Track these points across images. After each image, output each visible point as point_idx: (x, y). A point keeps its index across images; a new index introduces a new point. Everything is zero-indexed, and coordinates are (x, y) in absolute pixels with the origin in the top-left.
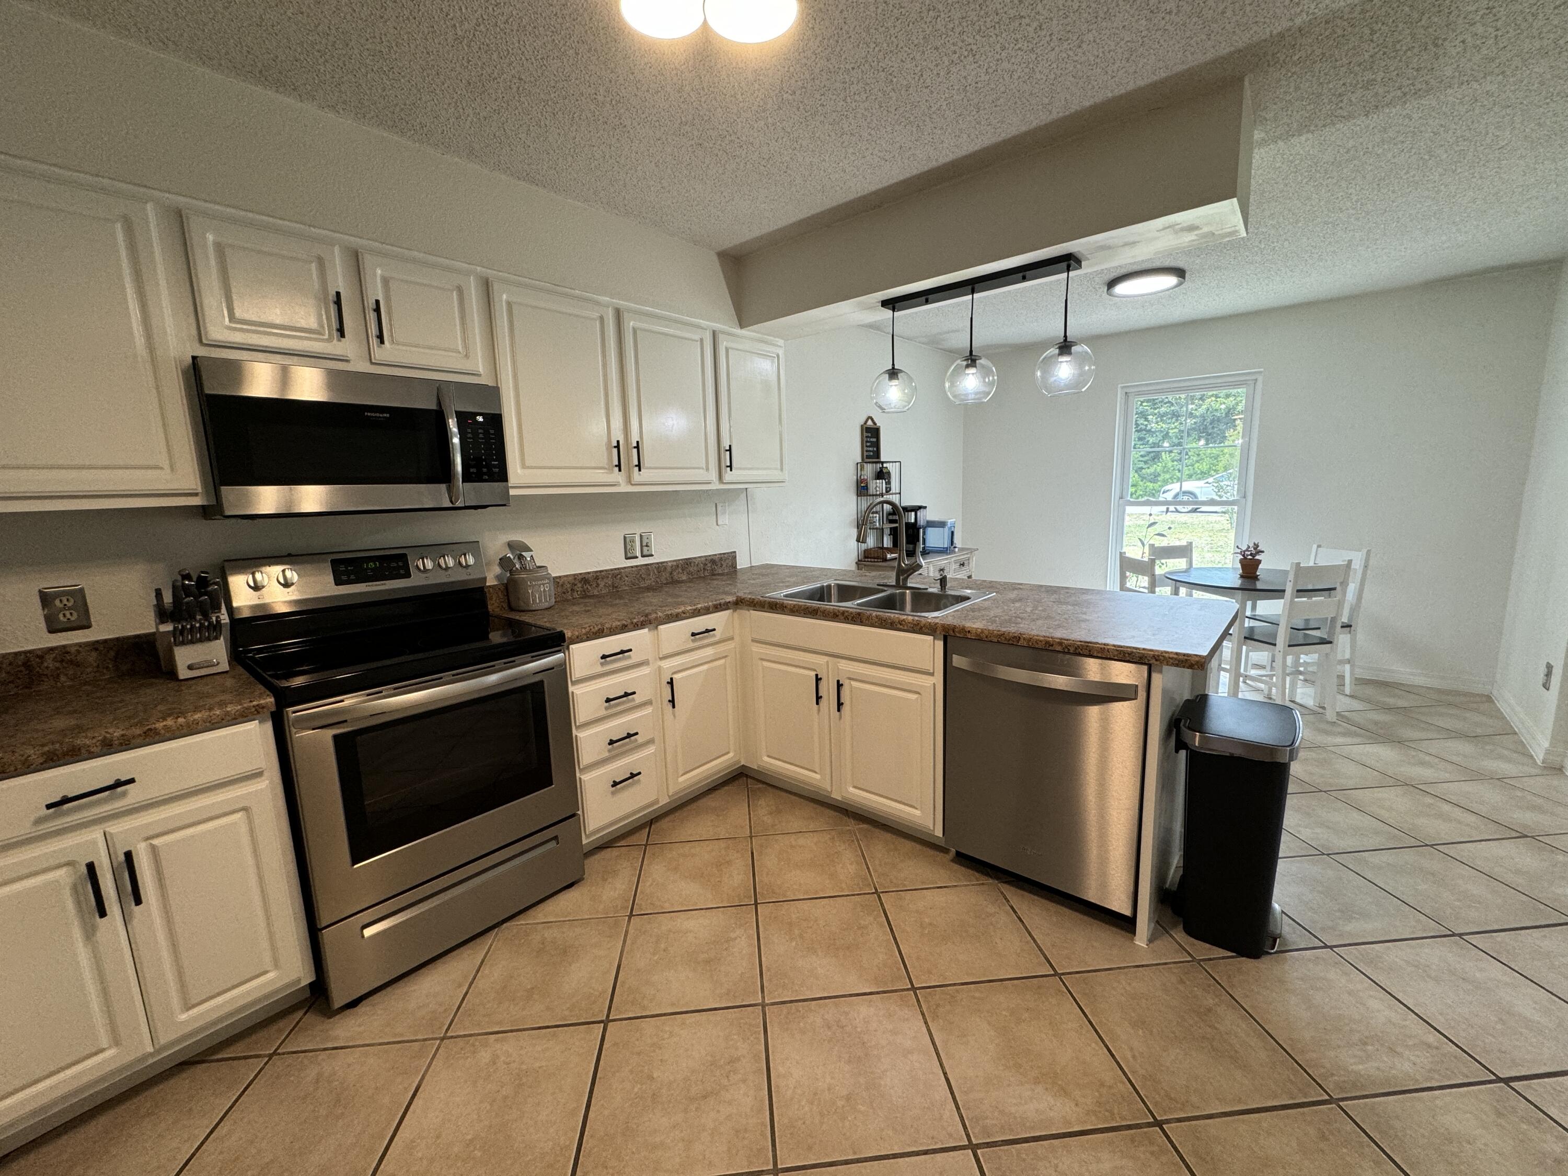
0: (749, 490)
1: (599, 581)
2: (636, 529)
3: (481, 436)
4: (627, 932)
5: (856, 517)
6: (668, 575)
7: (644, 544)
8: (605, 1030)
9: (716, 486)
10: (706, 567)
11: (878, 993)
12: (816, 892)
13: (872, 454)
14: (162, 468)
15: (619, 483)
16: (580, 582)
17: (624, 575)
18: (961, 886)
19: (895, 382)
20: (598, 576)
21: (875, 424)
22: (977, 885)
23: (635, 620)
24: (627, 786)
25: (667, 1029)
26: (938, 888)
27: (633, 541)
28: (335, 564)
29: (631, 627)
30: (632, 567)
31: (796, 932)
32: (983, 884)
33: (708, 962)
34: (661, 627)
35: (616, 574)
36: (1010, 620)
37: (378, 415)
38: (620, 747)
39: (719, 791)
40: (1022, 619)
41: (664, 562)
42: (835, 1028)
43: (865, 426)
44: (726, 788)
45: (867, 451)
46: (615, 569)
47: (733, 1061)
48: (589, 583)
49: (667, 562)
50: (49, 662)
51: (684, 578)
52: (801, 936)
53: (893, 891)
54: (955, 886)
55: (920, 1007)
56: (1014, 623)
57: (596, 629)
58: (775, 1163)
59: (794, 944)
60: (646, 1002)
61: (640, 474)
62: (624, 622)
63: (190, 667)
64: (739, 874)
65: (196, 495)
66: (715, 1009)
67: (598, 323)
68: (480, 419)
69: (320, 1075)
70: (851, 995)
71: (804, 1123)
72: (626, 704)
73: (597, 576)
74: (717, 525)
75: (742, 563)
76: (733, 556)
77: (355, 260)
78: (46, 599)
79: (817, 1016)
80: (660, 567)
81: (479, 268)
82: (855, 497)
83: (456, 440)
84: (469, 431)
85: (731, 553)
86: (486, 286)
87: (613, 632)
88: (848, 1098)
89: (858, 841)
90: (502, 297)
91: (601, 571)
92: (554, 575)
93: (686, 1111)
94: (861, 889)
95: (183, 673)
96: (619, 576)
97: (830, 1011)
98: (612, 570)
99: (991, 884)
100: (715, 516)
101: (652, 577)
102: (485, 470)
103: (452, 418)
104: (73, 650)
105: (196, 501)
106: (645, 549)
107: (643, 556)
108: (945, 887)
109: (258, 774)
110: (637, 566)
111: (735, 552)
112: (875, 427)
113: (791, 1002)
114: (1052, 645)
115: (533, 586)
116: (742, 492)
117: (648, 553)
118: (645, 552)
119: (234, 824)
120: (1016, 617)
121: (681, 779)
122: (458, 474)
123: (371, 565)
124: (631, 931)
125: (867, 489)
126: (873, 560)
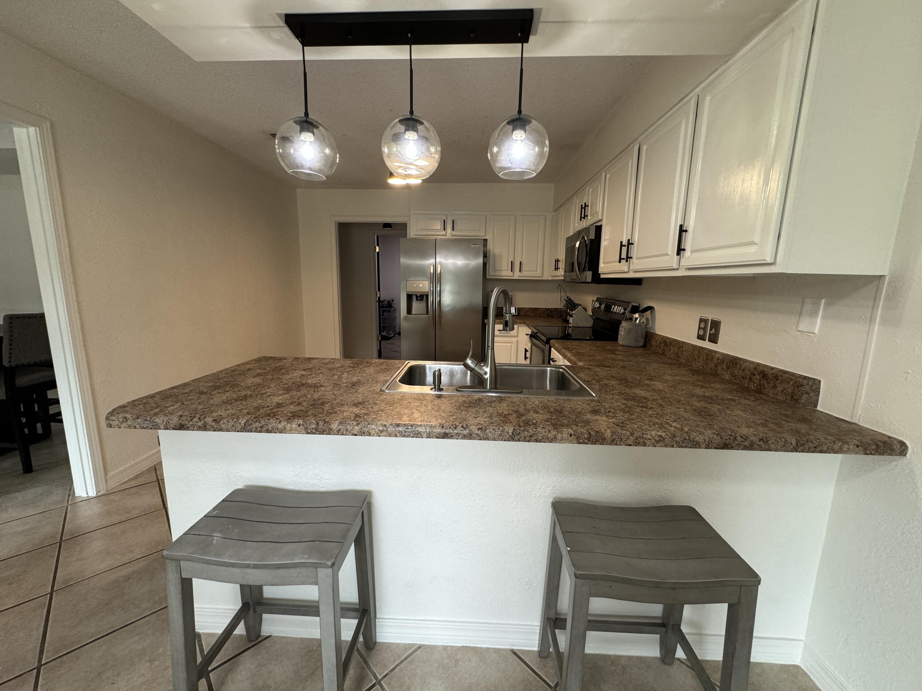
36: (358, 365)
40: (350, 367)
56: (354, 363)
120: (354, 367)
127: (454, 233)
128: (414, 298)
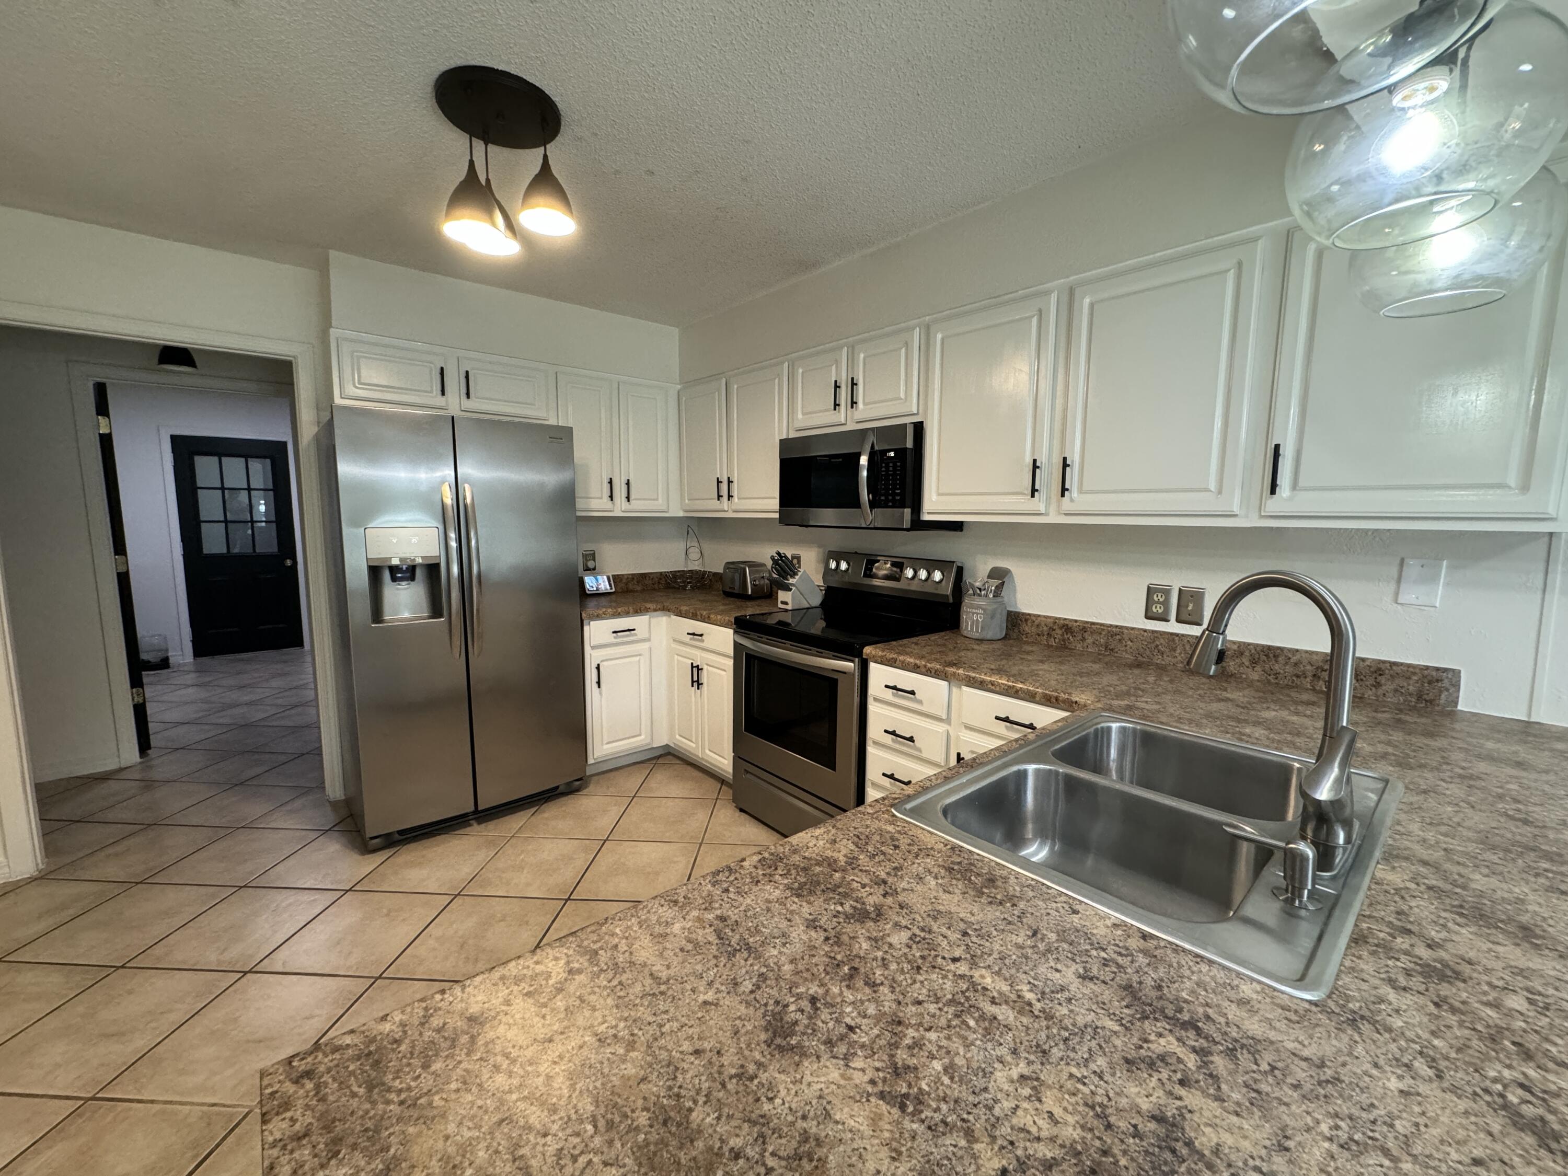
1: (1086, 635)
16: (1061, 628)
17: (1126, 637)
30: (1145, 631)
35: (1115, 634)
46: (1117, 626)
48: (1072, 633)
73: (1084, 628)
96: (1118, 637)
98: (1111, 626)
127: (467, 404)
128: (387, 575)
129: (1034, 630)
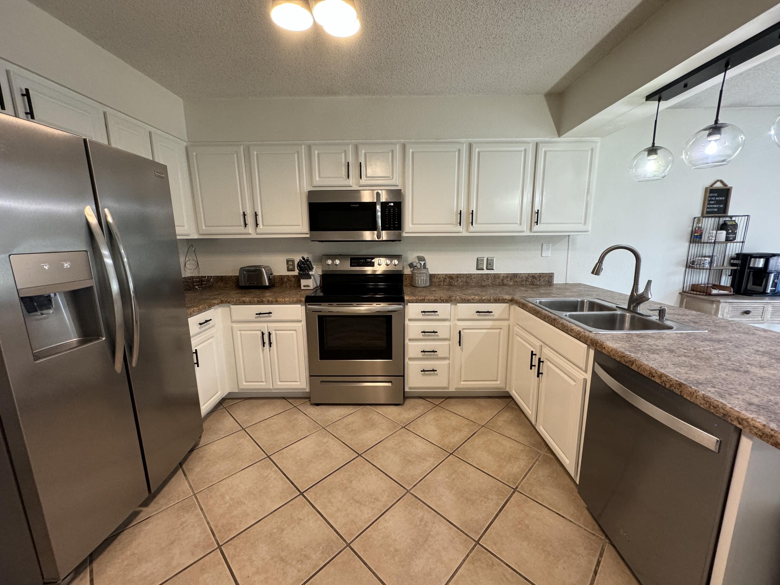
0: (571, 237)
2: (485, 255)
3: (392, 211)
4: (396, 431)
5: (686, 259)
6: (500, 281)
7: (489, 263)
8: (357, 457)
9: (528, 233)
10: (528, 280)
11: (458, 528)
12: (483, 468)
13: (716, 210)
14: (300, 226)
15: (462, 231)
18: (575, 524)
19: (653, 157)
20: (458, 276)
21: (725, 185)
22: (590, 533)
23: (442, 298)
24: (430, 375)
25: (372, 472)
26: (557, 514)
27: (483, 260)
28: (352, 259)
29: (440, 301)
31: (454, 476)
32: (594, 535)
33: (409, 461)
34: (458, 304)
35: (469, 276)
37: (355, 205)
38: (427, 355)
39: (492, 399)
41: (499, 274)
42: (423, 523)
43: (711, 188)
44: (496, 399)
45: (708, 208)
47: (377, 499)
48: (453, 279)
49: (501, 274)
50: (285, 279)
51: (511, 283)
52: (453, 479)
53: (525, 495)
54: (571, 521)
55: (470, 552)
57: (421, 298)
58: (351, 543)
59: (447, 480)
60: (375, 458)
61: (473, 227)
62: (436, 298)
63: (304, 286)
64: (459, 438)
65: (308, 234)
66: (392, 479)
67: (457, 153)
68: (392, 204)
69: (297, 418)
70: (445, 518)
71: (373, 541)
72: (433, 336)
74: (541, 256)
75: (556, 281)
76: (551, 276)
77: (356, 148)
78: (288, 261)
79: (422, 513)
80: (496, 276)
81: (402, 140)
82: (687, 244)
83: (379, 214)
84: (387, 209)
85: (551, 273)
86: (404, 147)
87: (429, 301)
88: (396, 550)
89: (537, 460)
90: (410, 151)
91: (460, 274)
92: (430, 273)
93: (348, 500)
94: (508, 482)
95: (302, 288)
96: (470, 278)
97: (429, 516)
99: (601, 539)
100: (540, 251)
101: (490, 281)
102: (392, 225)
103: (379, 205)
104: (290, 277)
105: (308, 236)
106: (489, 265)
107: (487, 269)
108: (563, 517)
109: (301, 321)
110: (481, 274)
111: (553, 273)
112: (725, 188)
113: (419, 499)
114: (654, 377)
115: (418, 276)
116: (566, 237)
117: (490, 268)
118: (489, 267)
119: (292, 334)
121: (462, 383)
122: (379, 226)
123: (362, 261)
124: (398, 432)
125: (701, 238)
126: (698, 293)
129: (438, 280)
